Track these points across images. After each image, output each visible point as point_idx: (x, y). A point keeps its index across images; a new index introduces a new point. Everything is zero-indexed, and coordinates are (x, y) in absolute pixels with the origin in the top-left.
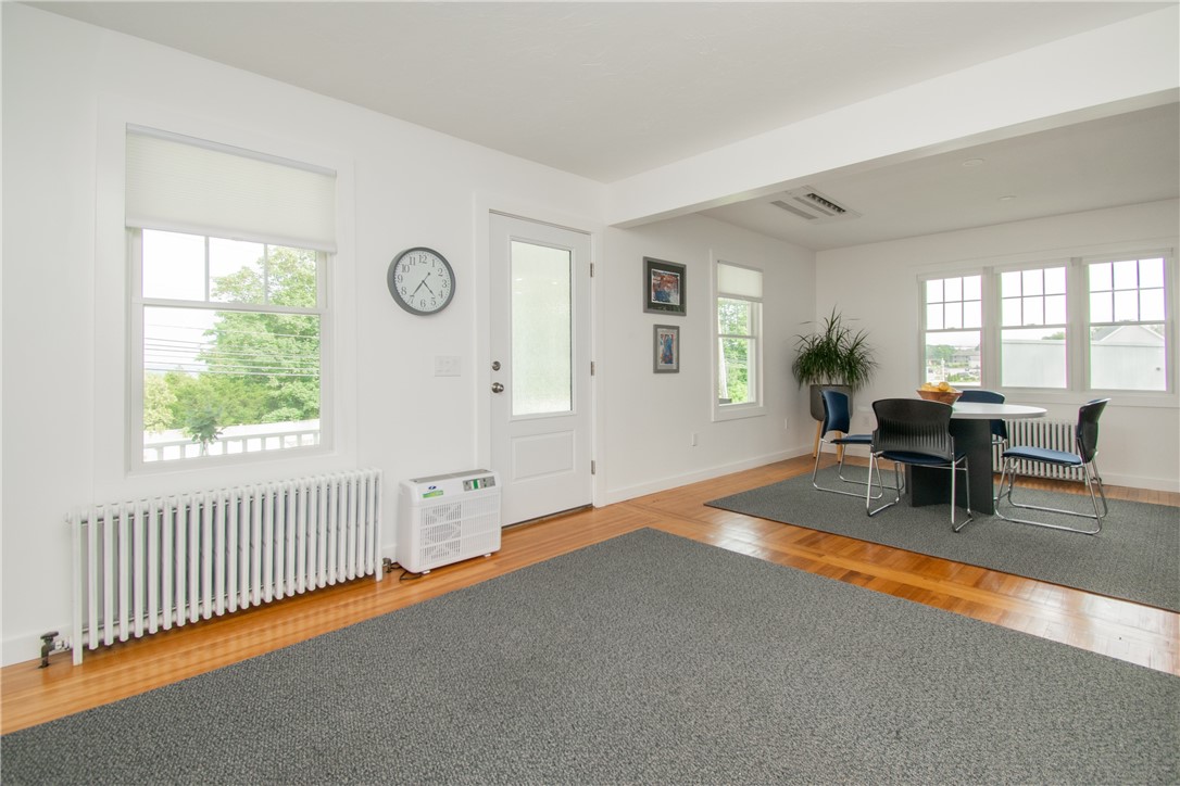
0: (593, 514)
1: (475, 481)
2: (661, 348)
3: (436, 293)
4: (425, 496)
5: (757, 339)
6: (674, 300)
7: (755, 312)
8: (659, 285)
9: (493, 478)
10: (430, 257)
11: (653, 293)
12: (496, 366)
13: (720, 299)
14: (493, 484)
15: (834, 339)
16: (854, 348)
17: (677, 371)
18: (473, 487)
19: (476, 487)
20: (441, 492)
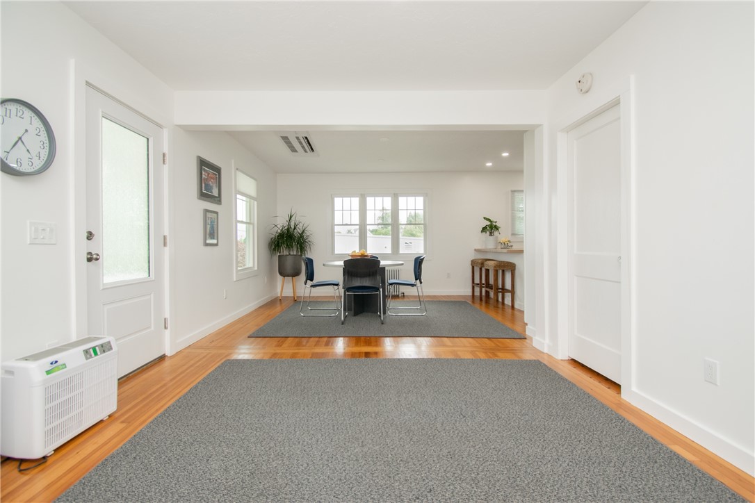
0: (167, 364)
1: (94, 349)
2: (208, 227)
3: (34, 153)
4: (48, 372)
5: (253, 224)
6: (215, 192)
7: (252, 207)
8: (207, 179)
9: (109, 342)
10: (28, 113)
11: (203, 185)
12: (90, 236)
13: (238, 196)
14: (111, 348)
15: (293, 227)
16: (303, 232)
17: (217, 245)
18: (93, 355)
19: (96, 354)
20: (64, 366)
